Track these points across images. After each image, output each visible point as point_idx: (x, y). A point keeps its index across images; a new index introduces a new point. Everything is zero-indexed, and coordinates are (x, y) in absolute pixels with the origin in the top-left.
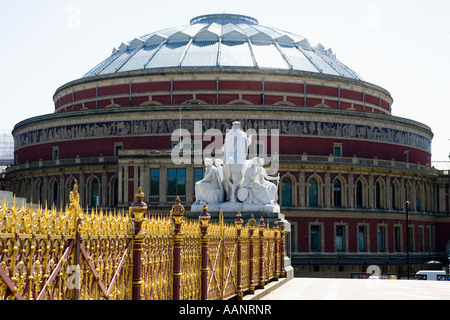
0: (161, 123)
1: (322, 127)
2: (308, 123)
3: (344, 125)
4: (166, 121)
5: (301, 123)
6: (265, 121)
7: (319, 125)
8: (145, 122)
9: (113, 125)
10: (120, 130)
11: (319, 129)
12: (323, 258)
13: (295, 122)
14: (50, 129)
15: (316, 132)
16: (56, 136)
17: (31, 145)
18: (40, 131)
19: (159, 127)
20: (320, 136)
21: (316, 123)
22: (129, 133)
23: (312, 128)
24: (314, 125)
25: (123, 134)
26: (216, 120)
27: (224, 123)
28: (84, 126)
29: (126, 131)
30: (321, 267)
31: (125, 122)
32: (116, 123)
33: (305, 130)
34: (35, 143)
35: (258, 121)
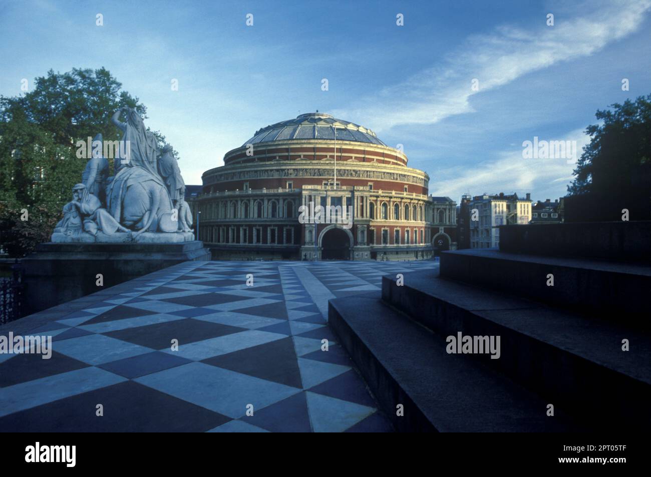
0: (316, 171)
1: (400, 176)
2: (393, 174)
3: (408, 176)
4: (319, 169)
5: (391, 174)
6: (374, 172)
7: (398, 175)
8: (306, 169)
9: (286, 171)
10: (291, 174)
11: (398, 177)
12: (400, 248)
13: (388, 173)
14: (241, 172)
15: (397, 179)
16: (246, 176)
17: (226, 181)
18: (234, 173)
19: (315, 173)
20: (398, 181)
21: (397, 174)
22: (296, 175)
23: (395, 177)
24: (396, 175)
25: (293, 177)
26: (348, 170)
27: (352, 172)
28: (267, 171)
29: (294, 175)
30: (399, 253)
31: (294, 169)
32: (288, 170)
33: (392, 178)
34: (230, 180)
35: (370, 171)
